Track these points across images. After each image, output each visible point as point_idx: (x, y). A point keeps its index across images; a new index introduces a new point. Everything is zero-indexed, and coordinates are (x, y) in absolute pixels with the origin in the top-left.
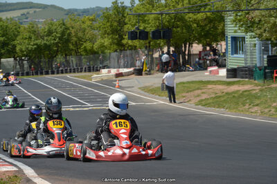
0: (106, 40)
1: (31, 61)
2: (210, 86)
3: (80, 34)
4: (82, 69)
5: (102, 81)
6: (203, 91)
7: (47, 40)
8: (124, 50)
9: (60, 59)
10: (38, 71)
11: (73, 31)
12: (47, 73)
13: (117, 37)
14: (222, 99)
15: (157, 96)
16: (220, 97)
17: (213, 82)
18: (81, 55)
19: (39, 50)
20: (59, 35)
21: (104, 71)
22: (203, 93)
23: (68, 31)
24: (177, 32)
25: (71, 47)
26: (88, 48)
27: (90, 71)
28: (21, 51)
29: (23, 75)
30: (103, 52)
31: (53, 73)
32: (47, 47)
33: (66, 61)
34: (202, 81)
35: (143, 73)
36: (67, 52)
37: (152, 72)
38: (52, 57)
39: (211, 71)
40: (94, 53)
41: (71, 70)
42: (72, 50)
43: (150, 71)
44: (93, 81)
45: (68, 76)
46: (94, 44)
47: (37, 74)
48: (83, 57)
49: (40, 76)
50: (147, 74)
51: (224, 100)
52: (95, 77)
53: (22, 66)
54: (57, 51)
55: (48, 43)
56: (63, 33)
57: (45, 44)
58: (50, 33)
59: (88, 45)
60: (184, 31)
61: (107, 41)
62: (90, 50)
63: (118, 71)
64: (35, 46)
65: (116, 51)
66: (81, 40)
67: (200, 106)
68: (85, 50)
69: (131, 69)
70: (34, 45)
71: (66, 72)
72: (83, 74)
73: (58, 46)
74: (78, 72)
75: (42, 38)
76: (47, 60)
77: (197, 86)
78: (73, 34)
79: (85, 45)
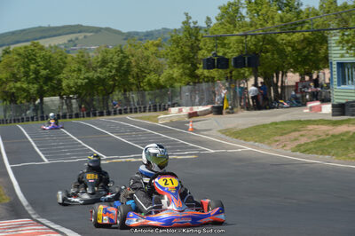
0: (175, 70)
1: (81, 100)
2: (310, 127)
3: (142, 64)
4: (145, 108)
5: (172, 123)
6: (301, 133)
7: (101, 73)
8: (199, 82)
9: (117, 96)
10: (90, 112)
11: (133, 60)
12: (101, 114)
13: (189, 66)
14: (327, 143)
15: (242, 141)
16: (324, 140)
17: (315, 121)
18: (145, 90)
19: (92, 85)
20: (115, 66)
21: (174, 110)
22: (302, 136)
23: (128, 60)
24: (267, 58)
25: (132, 80)
26: (153, 81)
27: (155, 110)
28: (69, 87)
29: (71, 117)
30: (172, 86)
31: (109, 114)
32: (101, 81)
33: (125, 98)
34: (300, 121)
35: (224, 111)
36: (126, 88)
37: (235, 110)
38: (108, 93)
39: (311, 108)
40: (160, 87)
41: (131, 109)
42: (133, 84)
43: (232, 109)
44: (160, 123)
45: (128, 117)
46: (160, 75)
47: (88, 115)
48: (147, 93)
49: (92, 119)
50: (229, 113)
51: (330, 145)
52: (162, 118)
53: (70, 106)
54: (114, 86)
55: (102, 76)
56: (121, 64)
57: (99, 77)
58: (104, 63)
59: (153, 77)
60: (276, 56)
61: (176, 72)
62: (155, 84)
63: (191, 109)
64: (86, 80)
65: (188, 84)
66: (143, 72)
67: (298, 153)
68: (149, 84)
69: (209, 107)
70: (85, 78)
71: (126, 113)
72: (147, 114)
73: (114, 80)
74: (140, 111)
75: (95, 69)
76: (101, 98)
77: (293, 127)
78: (134, 64)
79: (148, 77)
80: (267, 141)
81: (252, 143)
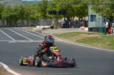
0: (39, 14)
1: (8, 21)
2: (81, 35)
3: (28, 11)
4: (29, 25)
5: (37, 31)
6: (78, 36)
7: (15, 13)
8: (46, 18)
9: (20, 21)
10: (11, 26)
11: (25, 10)
12: (14, 27)
13: (44, 13)
14: (86, 40)
15: (59, 38)
16: (85, 39)
17: (83, 33)
18: (29, 20)
19: (11, 17)
20: (20, 11)
21: (38, 27)
22: (78, 37)
23: (24, 10)
24: (69, 12)
25: (25, 16)
26: (32, 17)
27: (32, 26)
28: (4, 17)
29: (4, 27)
30: (38, 19)
31: (17, 27)
32: (15, 16)
33: (23, 22)
34: (78, 32)
35: (54, 28)
36: (23, 19)
38: (17, 20)
39: (82, 29)
40: (34, 19)
41: (24, 25)
42: (25, 17)
43: (57, 27)
44: (33, 31)
45: (23, 28)
46: (34, 15)
47: (10, 27)
48: (29, 21)
49: (11, 28)
50: (55, 29)
52: (34, 29)
53: (4, 23)
54: (19, 18)
55: (15, 14)
57: (14, 15)
58: (16, 10)
59: (32, 16)
60: (71, 12)
61: (39, 15)
62: (32, 18)
63: (44, 27)
64: (10, 15)
65: (43, 19)
66: (28, 14)
67: (77, 42)
68: (30, 18)
69: (49, 26)
70: (9, 15)
71: (22, 27)
72: (29, 27)
73: (19, 16)
74: (27, 26)
75: (13, 12)
76: (14, 21)
77: (76, 34)
78: (26, 11)
79: (30, 16)
80: (67, 38)
81: (62, 38)
